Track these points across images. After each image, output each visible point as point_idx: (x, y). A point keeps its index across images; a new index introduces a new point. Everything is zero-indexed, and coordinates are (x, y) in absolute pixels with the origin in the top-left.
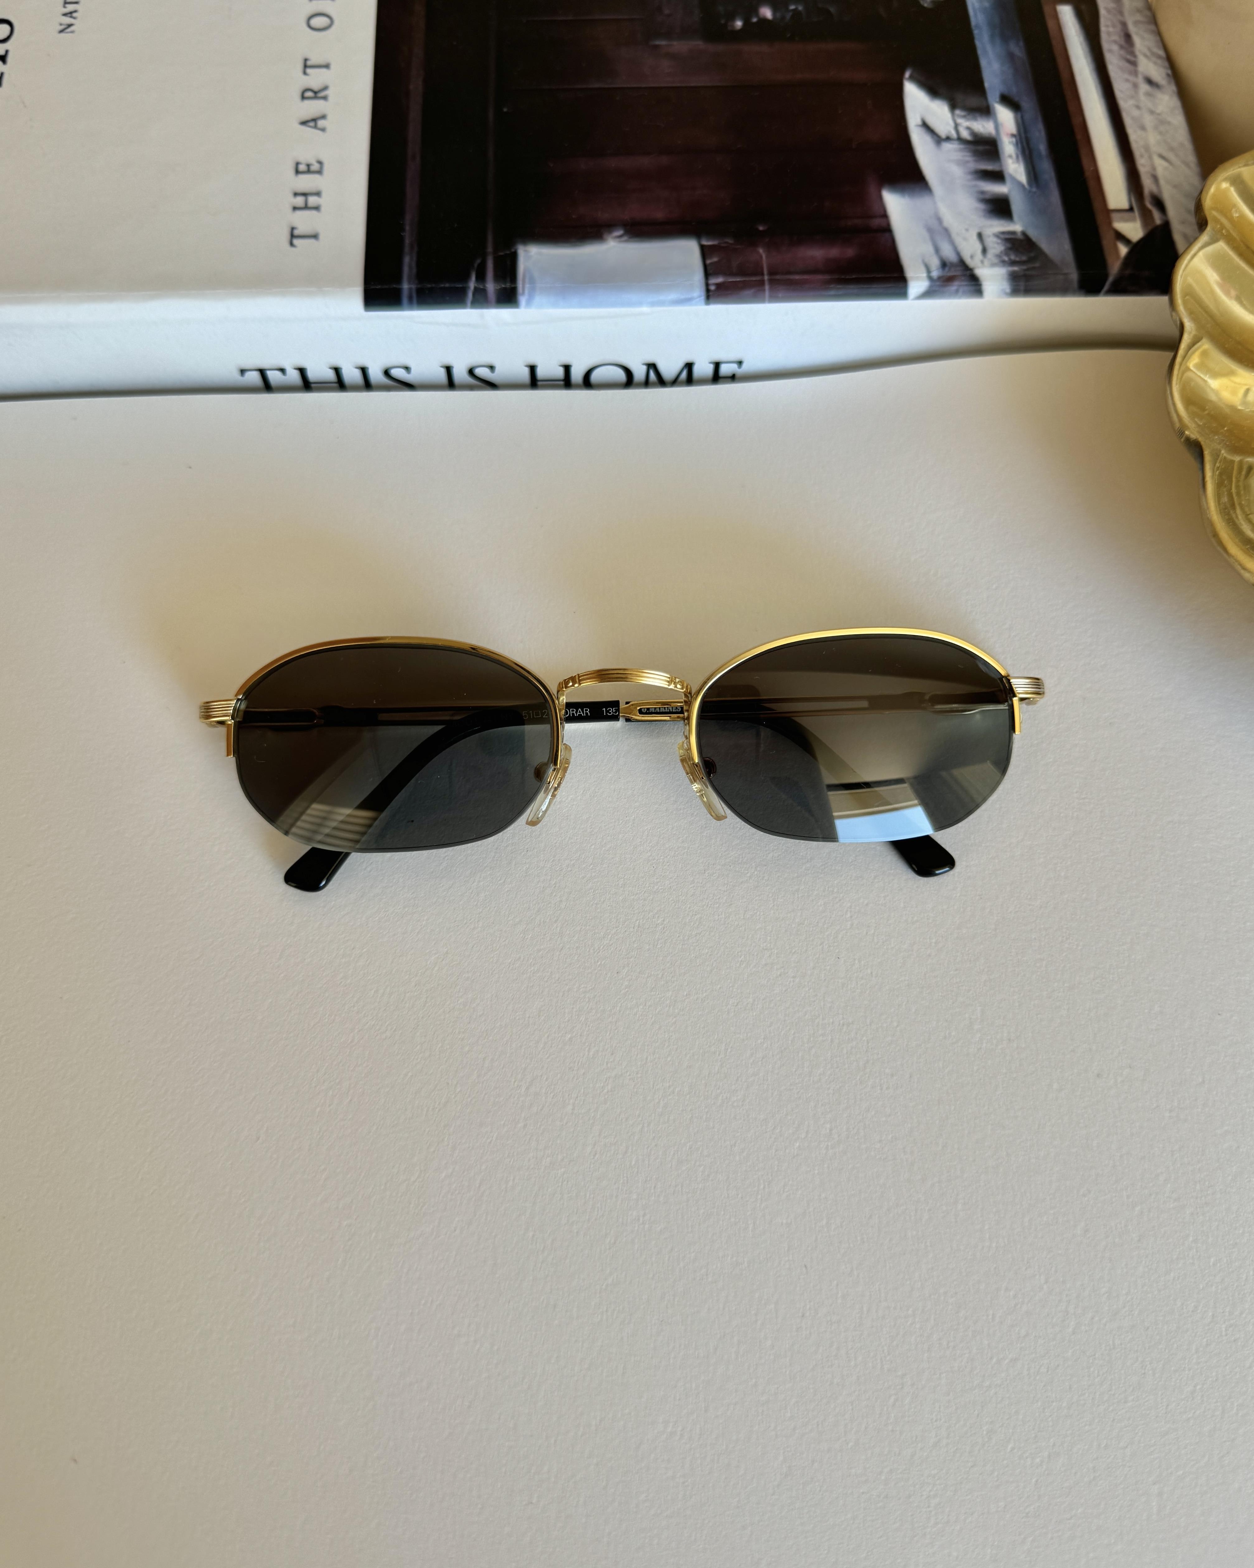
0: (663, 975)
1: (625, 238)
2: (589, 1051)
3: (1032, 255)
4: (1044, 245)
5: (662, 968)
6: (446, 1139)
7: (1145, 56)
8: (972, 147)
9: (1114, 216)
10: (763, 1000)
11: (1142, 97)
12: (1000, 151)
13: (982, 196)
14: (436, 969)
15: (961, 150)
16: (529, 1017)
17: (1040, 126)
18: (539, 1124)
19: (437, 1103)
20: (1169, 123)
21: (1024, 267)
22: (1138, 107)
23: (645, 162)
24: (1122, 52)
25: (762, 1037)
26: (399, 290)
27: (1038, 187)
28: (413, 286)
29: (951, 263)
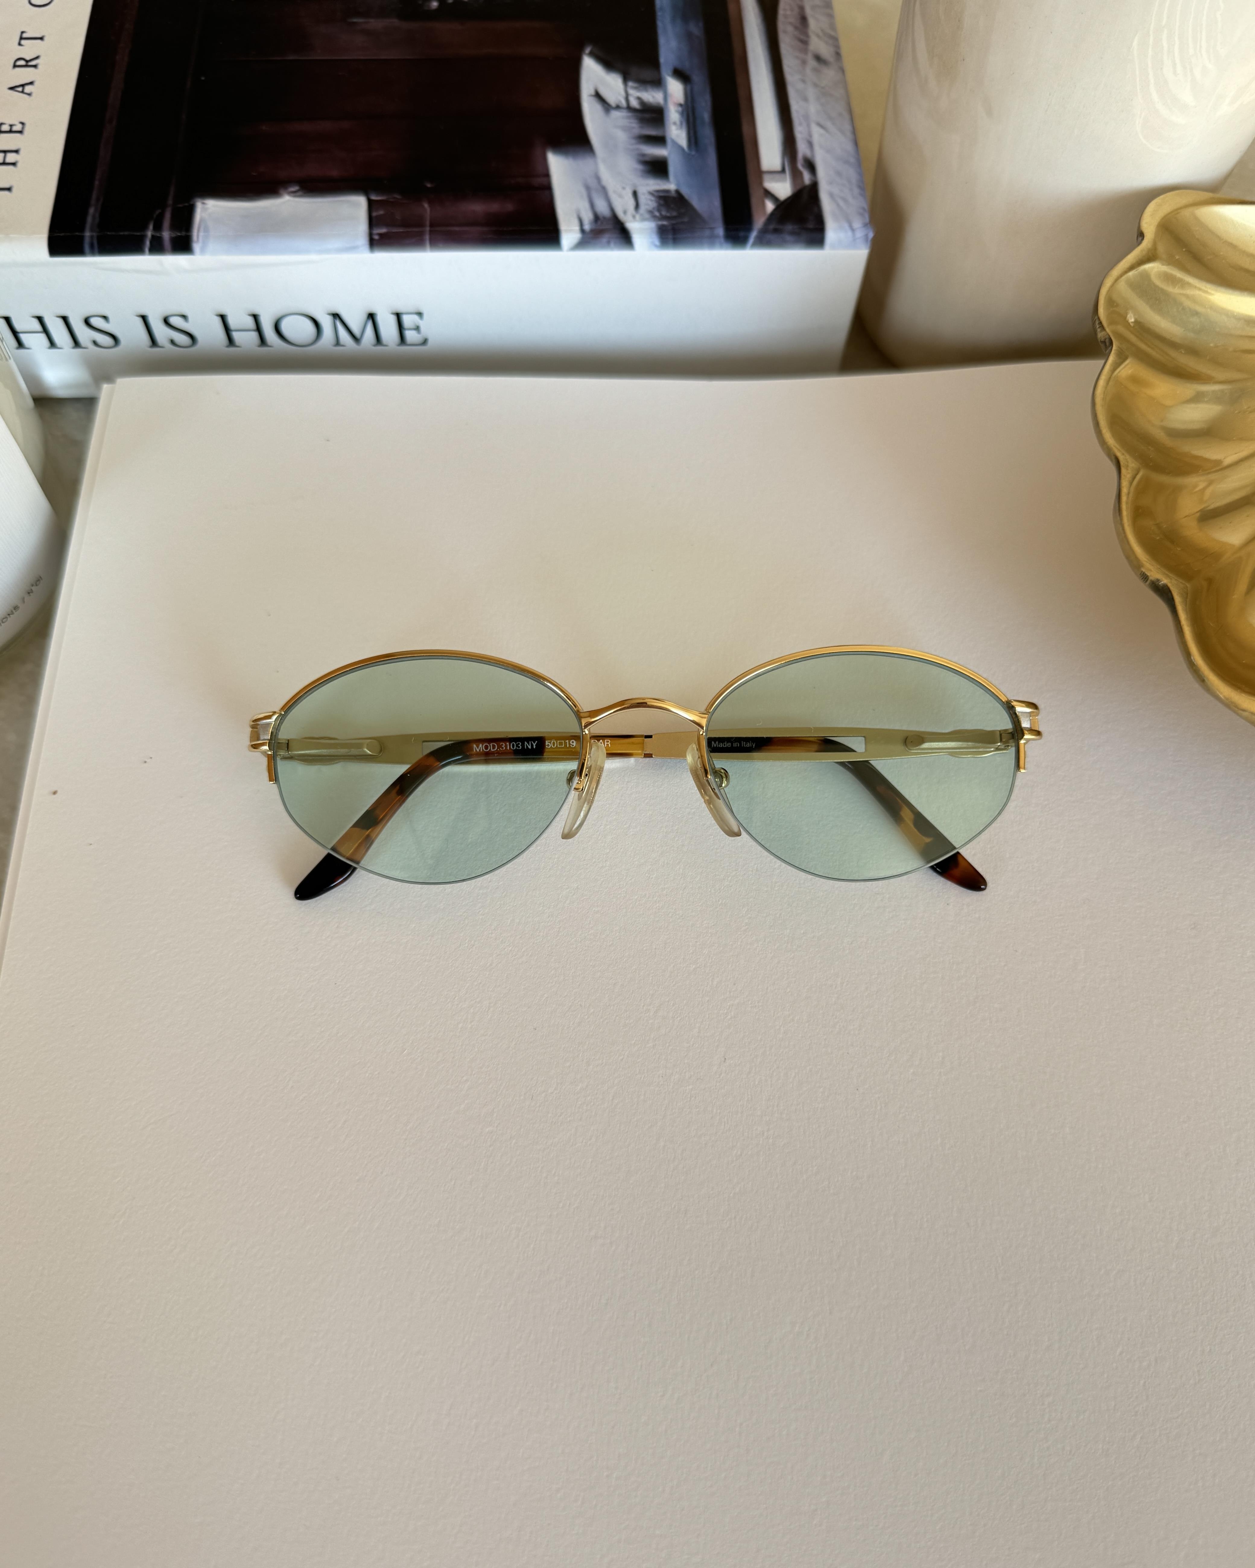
1: (300, 193)
8: (639, 115)
9: (766, 176)
15: (628, 118)
17: (708, 96)
23: (327, 126)
26: (81, 239)
27: (697, 150)
28: (95, 234)
29: (604, 218)
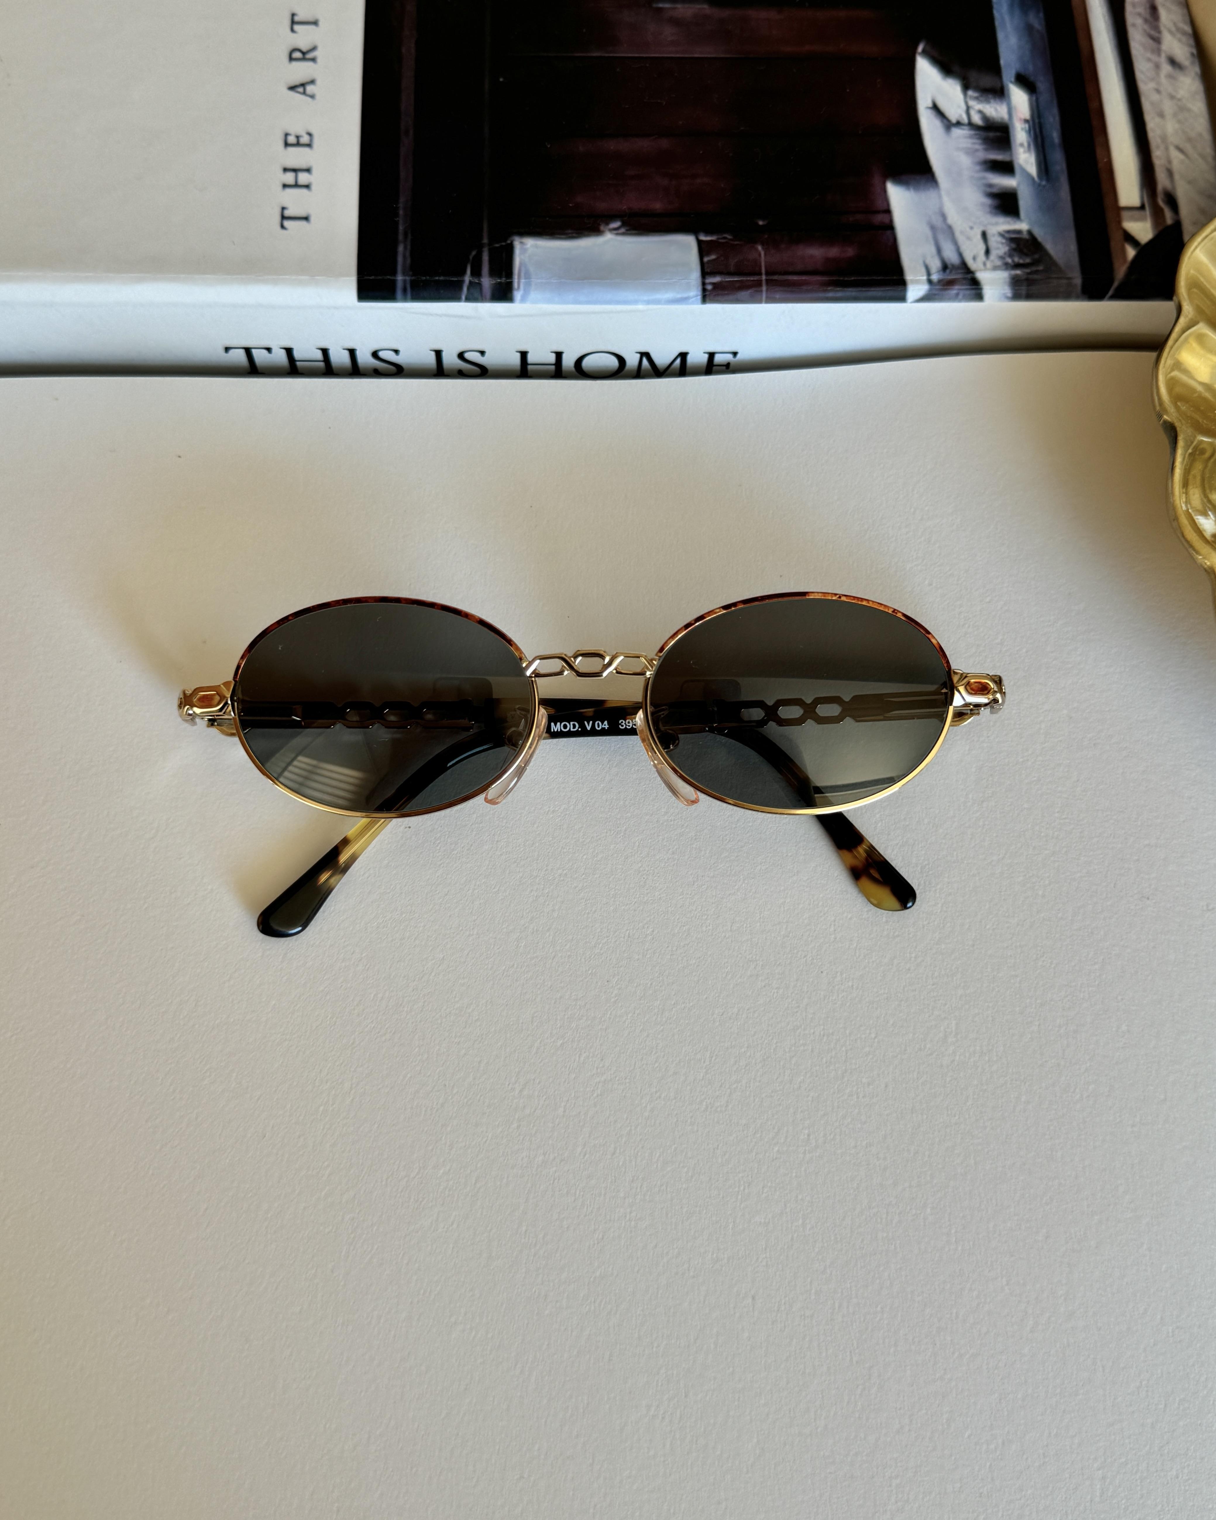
0: (651, 984)
1: (623, 230)
2: (579, 1057)
3: (1036, 256)
4: (1049, 246)
5: (650, 977)
6: (444, 1138)
7: (1170, 32)
8: (983, 134)
9: (1125, 214)
10: (748, 1010)
11: (1163, 80)
12: (1012, 138)
13: (989, 190)
14: (433, 974)
15: (971, 137)
16: (522, 1023)
17: (1055, 111)
18: (532, 1125)
19: (435, 1104)
20: (1189, 110)
21: (1028, 270)
22: (1158, 91)
23: (644, 145)
24: (1146, 27)
25: (746, 1045)
26: (393, 283)
27: (1048, 180)
28: (408, 278)
29: (953, 266)
